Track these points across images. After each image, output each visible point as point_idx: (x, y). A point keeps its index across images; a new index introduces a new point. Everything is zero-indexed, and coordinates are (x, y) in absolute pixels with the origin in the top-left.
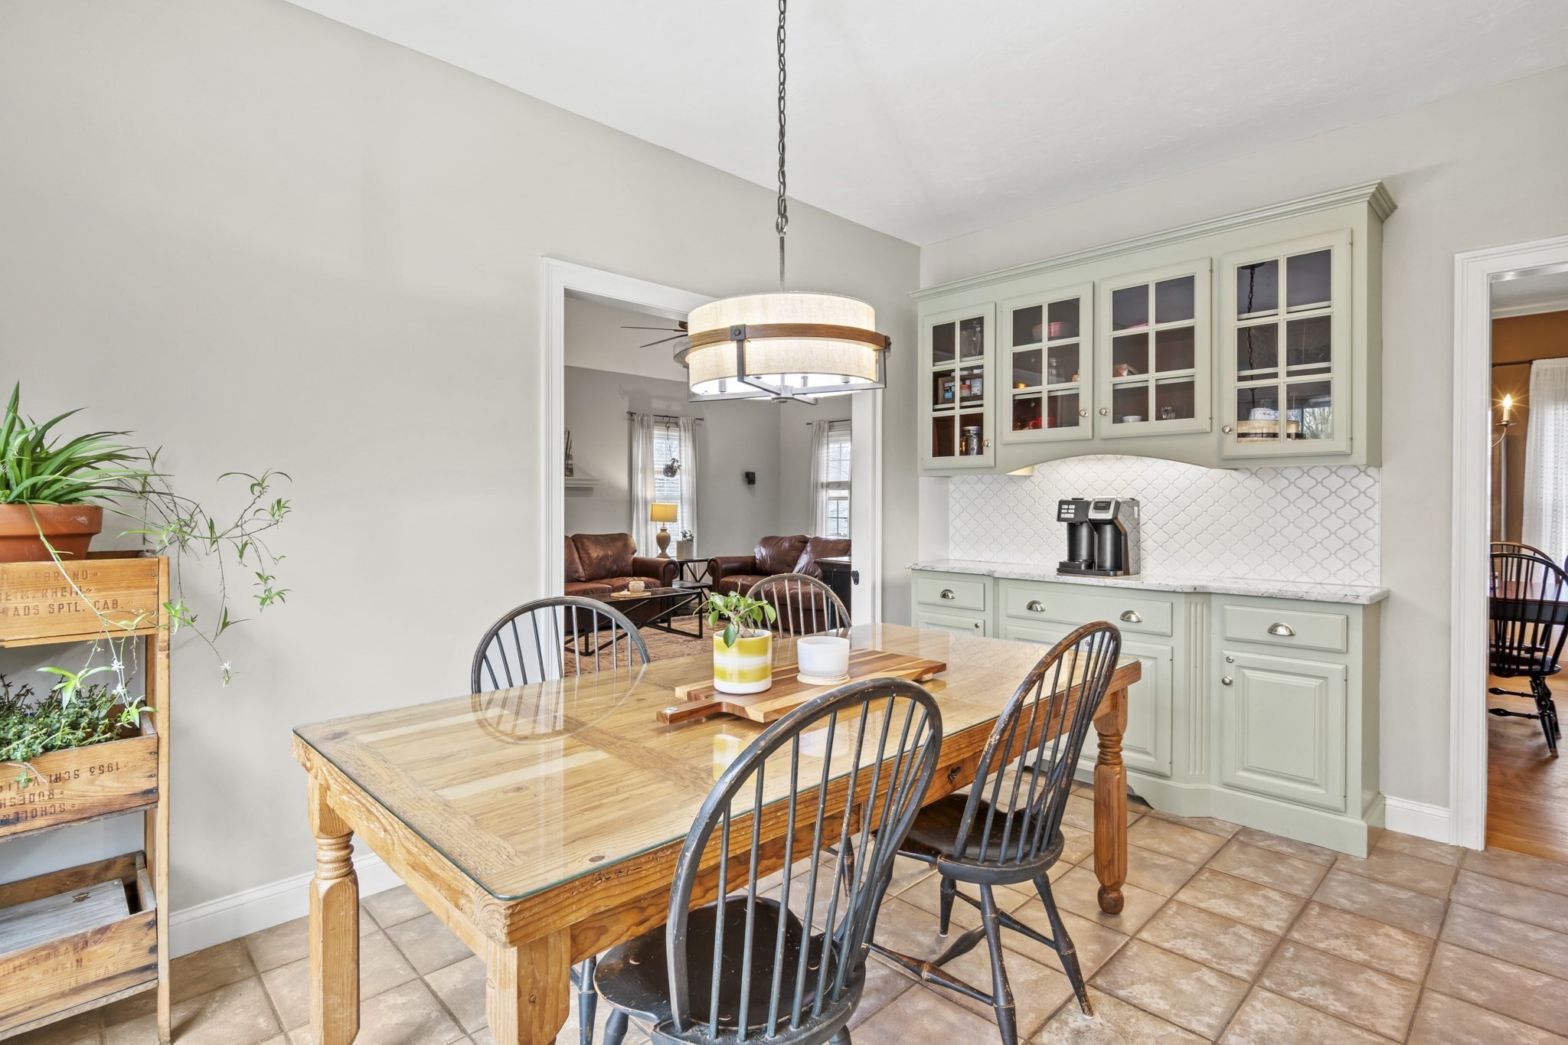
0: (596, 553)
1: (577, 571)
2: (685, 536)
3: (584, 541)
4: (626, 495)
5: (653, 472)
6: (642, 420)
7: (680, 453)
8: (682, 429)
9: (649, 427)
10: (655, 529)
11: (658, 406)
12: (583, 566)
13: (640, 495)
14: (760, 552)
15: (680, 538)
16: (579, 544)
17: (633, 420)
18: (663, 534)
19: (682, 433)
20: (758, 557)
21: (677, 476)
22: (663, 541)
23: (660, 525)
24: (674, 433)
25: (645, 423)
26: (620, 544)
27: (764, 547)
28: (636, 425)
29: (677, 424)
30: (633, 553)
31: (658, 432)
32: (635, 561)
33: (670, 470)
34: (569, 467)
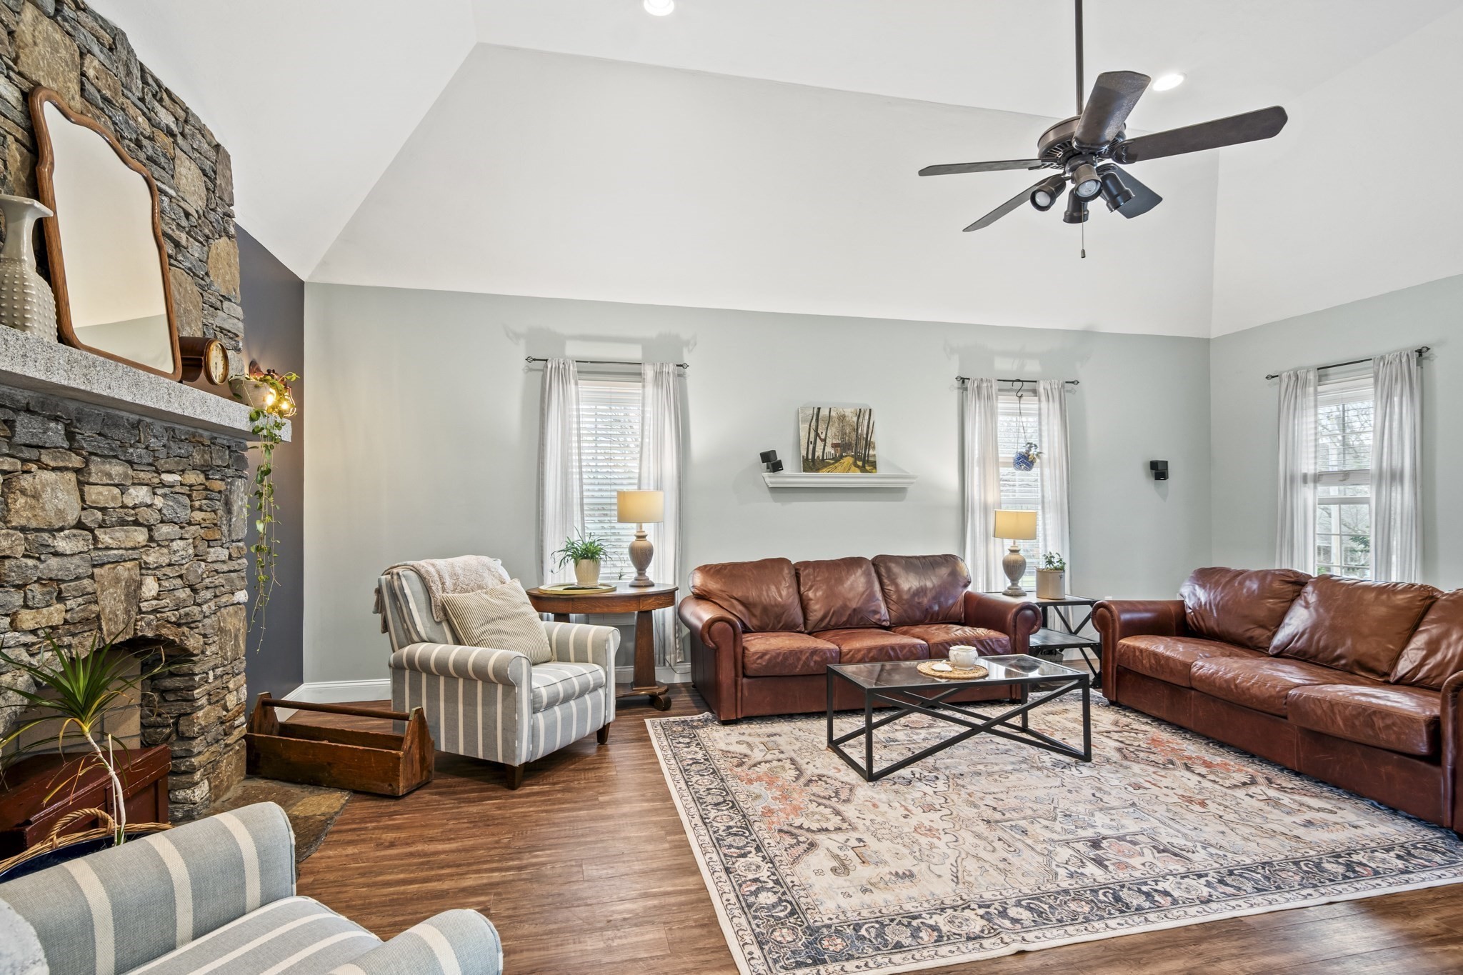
0: (908, 583)
1: (876, 612)
2: (1050, 562)
3: (893, 565)
4: (954, 498)
5: (997, 463)
6: (978, 387)
7: (1040, 435)
8: (1043, 398)
9: (989, 397)
10: (1000, 550)
11: (1006, 367)
12: (887, 603)
13: (976, 497)
14: (1194, 596)
15: (1043, 565)
16: (883, 571)
17: (966, 389)
18: (1014, 557)
19: (1044, 405)
20: (1189, 603)
21: (1036, 470)
22: (1014, 569)
23: (1009, 543)
24: (1030, 404)
25: (984, 392)
26: (944, 571)
27: (1203, 586)
28: (970, 396)
29: (1035, 392)
30: (966, 586)
31: (1005, 404)
32: (969, 598)
33: (1025, 461)
34: (871, 459)
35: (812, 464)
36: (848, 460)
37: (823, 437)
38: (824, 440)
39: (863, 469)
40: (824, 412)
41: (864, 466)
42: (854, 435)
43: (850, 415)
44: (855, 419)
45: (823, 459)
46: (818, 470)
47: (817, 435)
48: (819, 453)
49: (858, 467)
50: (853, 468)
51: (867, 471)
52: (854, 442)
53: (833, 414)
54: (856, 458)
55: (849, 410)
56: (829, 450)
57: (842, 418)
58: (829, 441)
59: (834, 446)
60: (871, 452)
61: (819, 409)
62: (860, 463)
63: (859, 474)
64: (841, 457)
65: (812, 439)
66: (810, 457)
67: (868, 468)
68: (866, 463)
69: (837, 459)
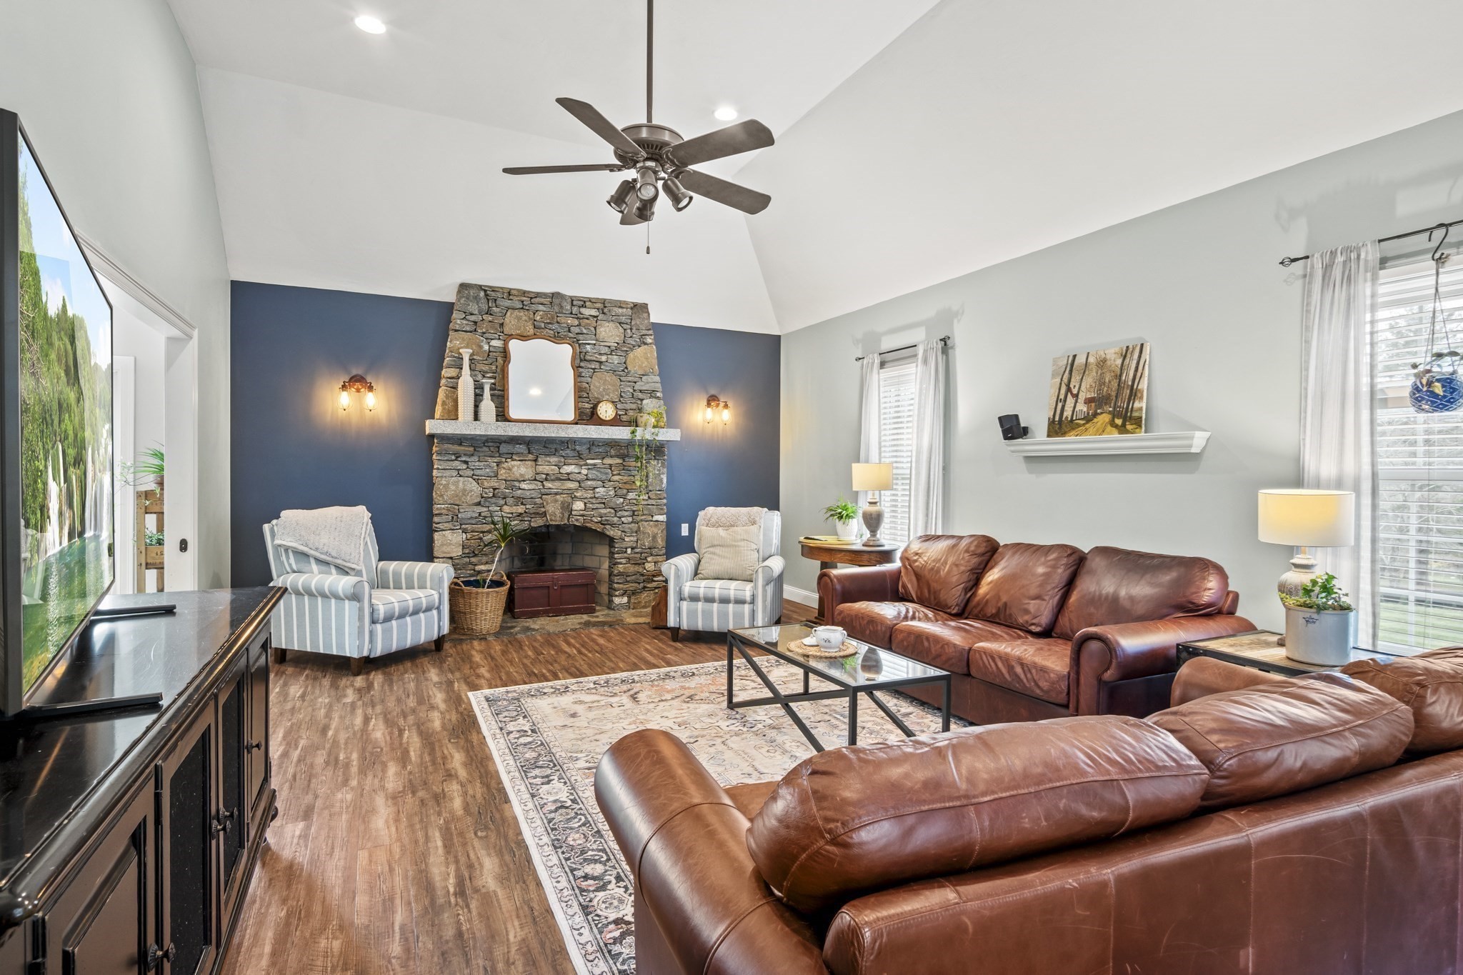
34: (1135, 414)
35: (1058, 427)
36: (1104, 418)
37: (1075, 391)
38: (1076, 396)
39: (1122, 429)
40: (1081, 360)
41: (1124, 425)
42: (1115, 384)
43: (1113, 357)
44: (1119, 362)
45: (1072, 420)
46: (1064, 434)
47: (1069, 390)
48: (1068, 413)
49: (1116, 426)
50: (1109, 428)
51: (1127, 432)
52: (1114, 394)
53: (1091, 360)
54: (1115, 415)
55: (1113, 351)
56: (1082, 407)
57: (1102, 363)
58: (1082, 397)
59: (1088, 401)
60: (1137, 405)
61: (1075, 356)
62: (1119, 422)
63: (1116, 435)
64: (1095, 415)
65: (1062, 397)
66: (1057, 419)
67: (1129, 427)
68: (1127, 420)
69: (1088, 419)
